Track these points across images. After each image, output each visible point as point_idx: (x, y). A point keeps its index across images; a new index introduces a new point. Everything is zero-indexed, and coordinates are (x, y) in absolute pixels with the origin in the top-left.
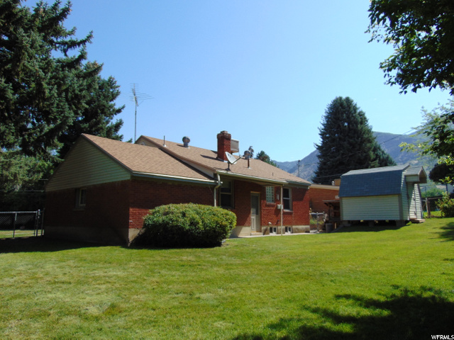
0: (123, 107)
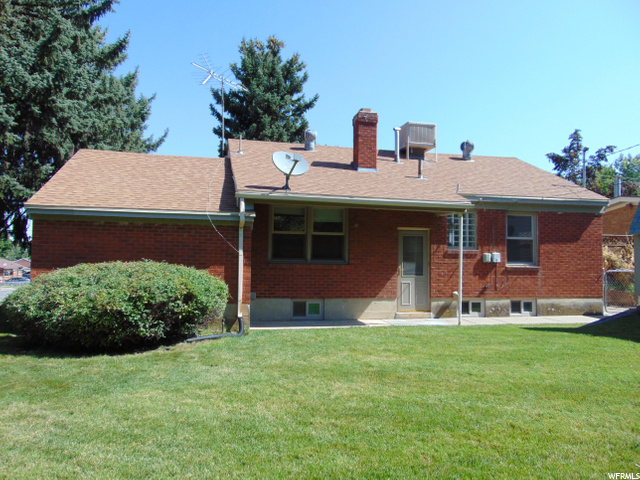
0: (315, 99)
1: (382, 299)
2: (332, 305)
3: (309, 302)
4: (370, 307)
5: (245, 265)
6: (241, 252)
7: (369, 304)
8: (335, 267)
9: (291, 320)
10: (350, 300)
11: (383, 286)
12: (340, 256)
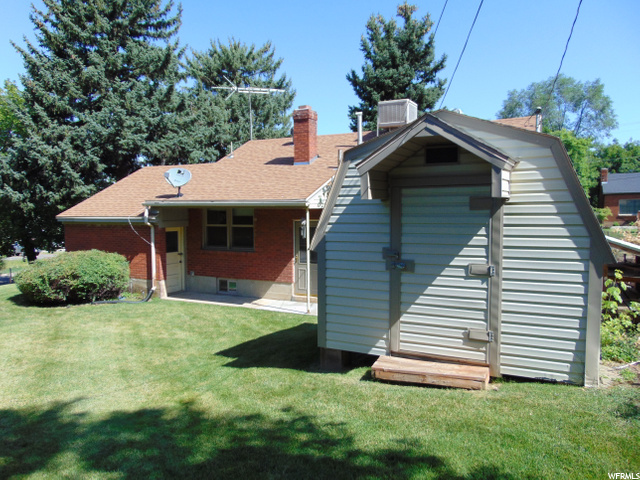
1: (280, 283)
2: (243, 284)
3: (229, 281)
4: (271, 288)
5: (156, 253)
6: (153, 245)
7: (270, 286)
8: (243, 254)
9: (217, 294)
10: (256, 282)
11: (281, 271)
12: (250, 244)
